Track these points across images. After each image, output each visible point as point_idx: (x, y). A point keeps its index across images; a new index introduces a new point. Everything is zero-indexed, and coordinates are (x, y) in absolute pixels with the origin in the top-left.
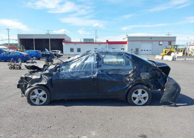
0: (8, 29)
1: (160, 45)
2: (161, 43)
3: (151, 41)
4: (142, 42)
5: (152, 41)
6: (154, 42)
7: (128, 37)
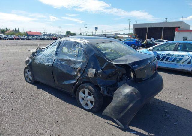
0: (130, 20)
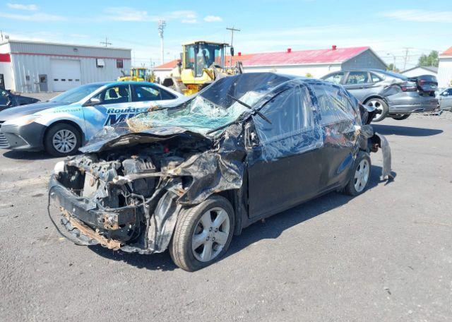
1: (100, 66)
2: (101, 62)
3: (75, 56)
4: (53, 57)
5: (79, 57)
6: (84, 60)
7: (12, 43)
